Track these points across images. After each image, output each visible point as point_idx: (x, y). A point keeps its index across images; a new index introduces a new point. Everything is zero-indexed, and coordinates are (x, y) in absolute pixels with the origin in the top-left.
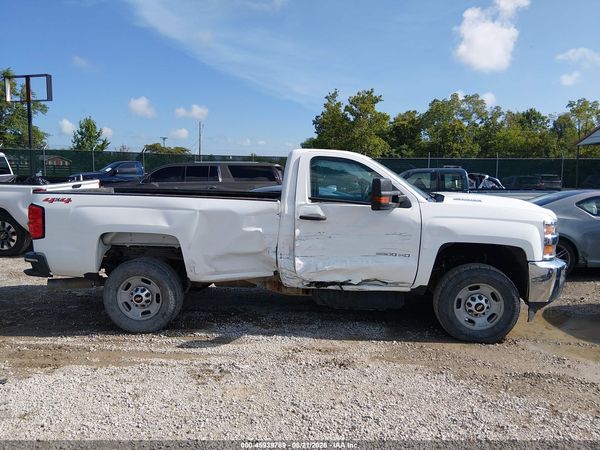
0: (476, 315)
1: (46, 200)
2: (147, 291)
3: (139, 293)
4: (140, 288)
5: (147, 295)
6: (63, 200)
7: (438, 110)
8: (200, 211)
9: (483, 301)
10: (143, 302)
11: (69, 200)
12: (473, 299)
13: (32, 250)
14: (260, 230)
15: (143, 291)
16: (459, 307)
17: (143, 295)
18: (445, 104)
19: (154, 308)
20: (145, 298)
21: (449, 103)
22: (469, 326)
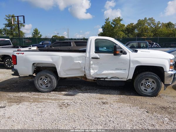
0: (148, 88)
1: (17, 53)
2: (47, 80)
3: (44, 81)
4: (45, 79)
5: (47, 81)
6: (21, 53)
7: (140, 23)
8: (61, 56)
9: (150, 84)
10: (46, 83)
11: (23, 53)
12: (147, 83)
13: (14, 68)
14: (80, 62)
15: (46, 80)
16: (142, 86)
17: (46, 81)
18: (142, 21)
19: (49, 85)
20: (46, 82)
21: (144, 21)
22: (145, 91)
